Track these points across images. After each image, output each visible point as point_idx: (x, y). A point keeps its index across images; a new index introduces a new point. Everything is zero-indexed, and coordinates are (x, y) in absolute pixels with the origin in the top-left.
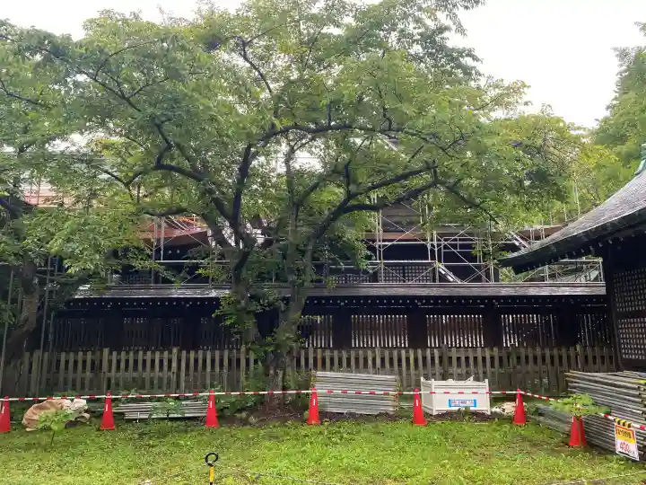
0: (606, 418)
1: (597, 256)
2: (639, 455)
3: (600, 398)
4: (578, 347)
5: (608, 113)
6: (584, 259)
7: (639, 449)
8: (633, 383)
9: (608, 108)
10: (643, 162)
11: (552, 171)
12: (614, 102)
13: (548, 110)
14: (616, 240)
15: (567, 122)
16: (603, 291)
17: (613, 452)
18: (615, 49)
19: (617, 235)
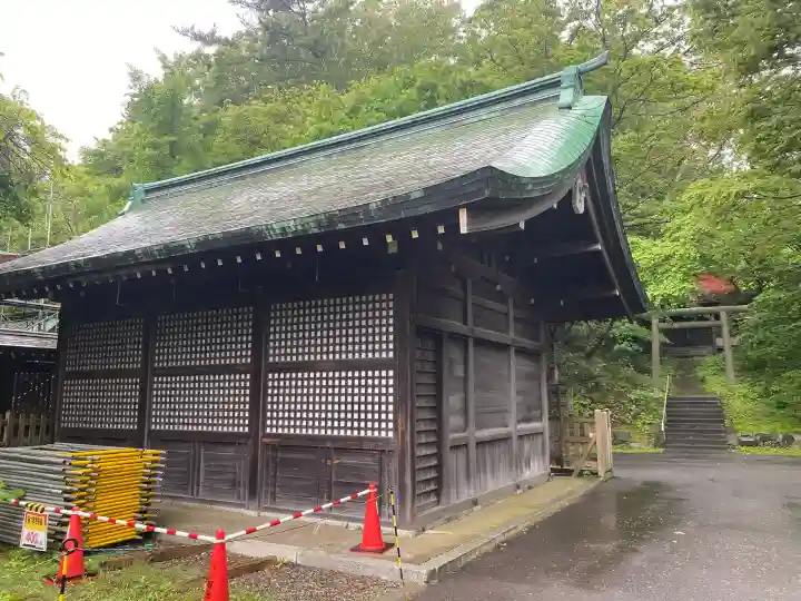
0: (17, 504)
1: (55, 300)
2: (48, 543)
3: (14, 480)
4: (8, 415)
5: (109, 137)
6: (42, 302)
7: (49, 536)
8: (59, 457)
9: (111, 130)
10: (130, 203)
11: (15, 179)
12: (119, 127)
13: (23, 98)
14: (77, 284)
15: (47, 124)
16: (52, 345)
17: (16, 547)
18: (131, 67)
19: (80, 279)
